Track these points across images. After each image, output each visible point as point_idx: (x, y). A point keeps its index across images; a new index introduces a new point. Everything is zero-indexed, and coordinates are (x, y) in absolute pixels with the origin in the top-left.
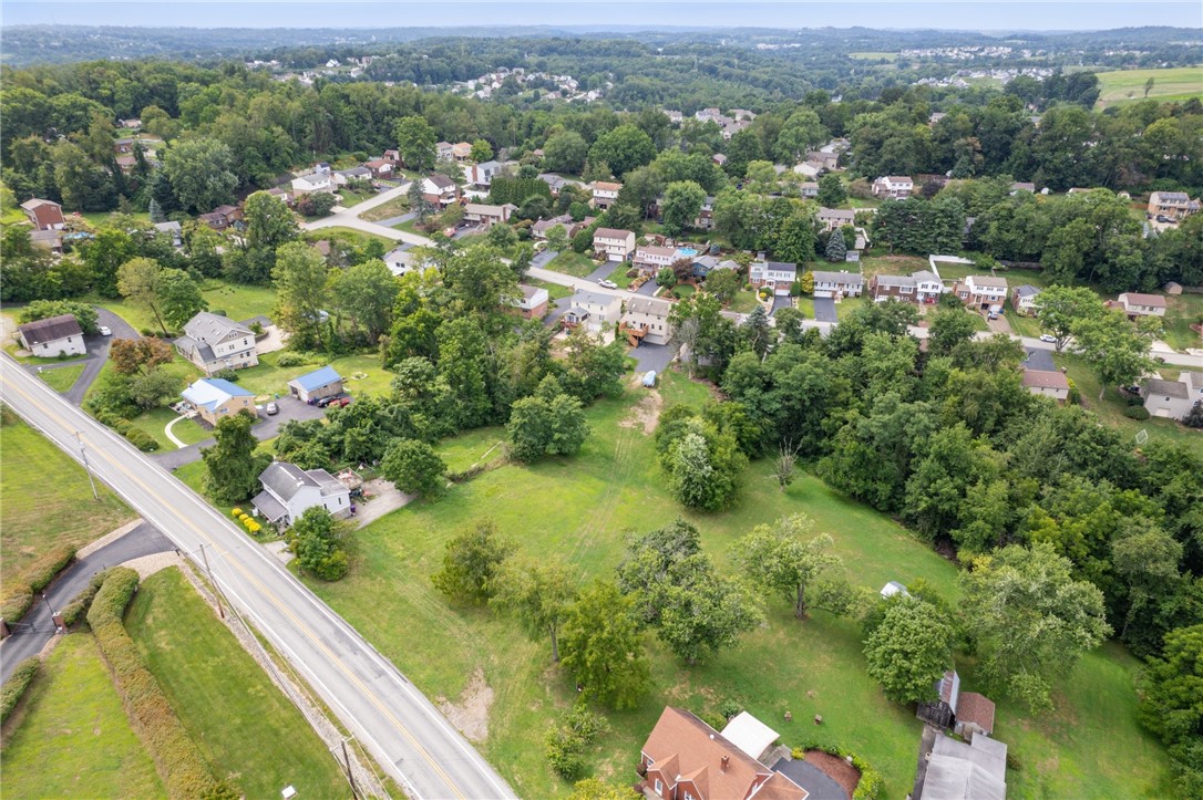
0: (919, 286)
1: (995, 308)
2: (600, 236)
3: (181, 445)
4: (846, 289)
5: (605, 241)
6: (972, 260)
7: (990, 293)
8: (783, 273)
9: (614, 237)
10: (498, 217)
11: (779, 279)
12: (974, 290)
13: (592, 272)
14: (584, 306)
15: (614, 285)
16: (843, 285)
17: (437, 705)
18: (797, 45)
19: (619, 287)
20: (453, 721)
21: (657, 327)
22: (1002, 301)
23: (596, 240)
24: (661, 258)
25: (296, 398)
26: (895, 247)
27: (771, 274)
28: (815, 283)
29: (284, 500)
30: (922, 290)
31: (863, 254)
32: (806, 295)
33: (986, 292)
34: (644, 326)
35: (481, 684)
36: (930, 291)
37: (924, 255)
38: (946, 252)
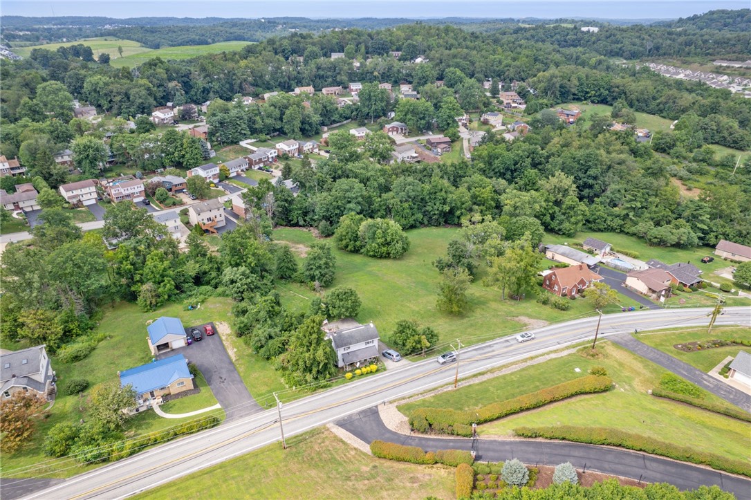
0: (269, 154)
1: (297, 154)
2: (71, 190)
3: (217, 407)
4: (242, 168)
6: (257, 139)
8: (213, 169)
11: (212, 173)
12: (287, 149)
13: (93, 215)
16: (240, 166)
20: (537, 327)
21: (218, 216)
22: (298, 150)
23: (68, 195)
24: (136, 187)
25: (169, 352)
26: (223, 143)
27: (207, 173)
28: (229, 170)
29: (368, 343)
30: (270, 156)
31: (215, 150)
32: (227, 178)
33: (292, 148)
34: (209, 219)
35: (517, 319)
36: (274, 155)
37: (237, 143)
38: (246, 138)
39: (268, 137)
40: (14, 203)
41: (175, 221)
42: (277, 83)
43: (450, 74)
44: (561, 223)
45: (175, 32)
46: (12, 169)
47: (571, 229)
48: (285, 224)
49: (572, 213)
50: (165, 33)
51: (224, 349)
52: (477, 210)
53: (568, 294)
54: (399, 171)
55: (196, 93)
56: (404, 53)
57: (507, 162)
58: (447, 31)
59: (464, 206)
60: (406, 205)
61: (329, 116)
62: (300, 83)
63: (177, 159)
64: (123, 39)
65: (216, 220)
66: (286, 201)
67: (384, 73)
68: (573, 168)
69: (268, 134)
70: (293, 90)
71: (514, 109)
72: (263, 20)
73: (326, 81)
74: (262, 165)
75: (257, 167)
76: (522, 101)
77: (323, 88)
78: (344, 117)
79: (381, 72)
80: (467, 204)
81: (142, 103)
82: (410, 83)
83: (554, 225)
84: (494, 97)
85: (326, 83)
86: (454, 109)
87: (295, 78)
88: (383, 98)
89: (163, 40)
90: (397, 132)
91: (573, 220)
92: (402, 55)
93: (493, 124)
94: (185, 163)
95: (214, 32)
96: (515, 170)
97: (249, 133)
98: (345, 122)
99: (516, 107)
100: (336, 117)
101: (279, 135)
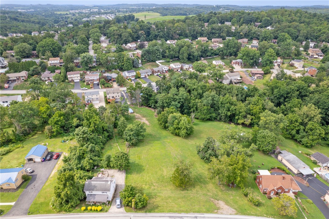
0: (163, 69)
1: (179, 70)
2: (70, 75)
3: (13, 204)
4: (148, 74)
5: (71, 76)
6: (165, 60)
7: (178, 67)
8: (132, 73)
9: (75, 74)
10: (25, 76)
11: (132, 75)
12: (174, 67)
13: (74, 87)
14: (90, 97)
15: (87, 89)
16: (147, 73)
17: (217, 213)
18: (33, 10)
19: (88, 89)
20: (225, 213)
21: (117, 96)
22: (180, 68)
23: (69, 76)
24: (95, 77)
25: (32, 162)
26: (148, 61)
27: (129, 74)
28: (141, 74)
29: (104, 192)
30: (164, 70)
31: (142, 64)
32: (139, 78)
33: (177, 67)
34: (113, 97)
35: (216, 201)
36: (166, 69)
37: (155, 61)
38: (159, 60)
39: (171, 60)
40: (48, 78)
41: (97, 96)
42: (191, 35)
43: (281, 36)
44: (303, 137)
45: (175, 10)
46: (60, 63)
47: (308, 143)
48: (146, 105)
49: (311, 133)
50: (171, 10)
51: (53, 169)
52: (249, 118)
53: (268, 194)
54: (214, 87)
55: (152, 37)
56: (262, 24)
57: (282, 92)
58: (297, 12)
59: (240, 114)
60: (205, 107)
61: (206, 53)
62: (202, 35)
63: (120, 66)
64: (155, 12)
65: (116, 98)
66: (147, 95)
67: (246, 33)
68: (325, 103)
69: (171, 59)
70: (197, 39)
71: (314, 59)
72: (215, 6)
73: (215, 35)
74: (159, 73)
75: (157, 74)
76: (323, 54)
77: (212, 38)
78: (215, 54)
79: (244, 33)
80: (242, 114)
81: (126, 39)
82: (258, 39)
83: (298, 137)
84: (305, 51)
85: (215, 36)
86: (272, 56)
87: (200, 33)
88: (235, 46)
89: (169, 13)
90: (239, 65)
91: (310, 137)
92: (260, 25)
93: (297, 66)
94: (124, 68)
95: (191, 10)
96: (287, 97)
97: (161, 57)
98: (215, 56)
99: (316, 58)
100: (209, 54)
101: (178, 60)
